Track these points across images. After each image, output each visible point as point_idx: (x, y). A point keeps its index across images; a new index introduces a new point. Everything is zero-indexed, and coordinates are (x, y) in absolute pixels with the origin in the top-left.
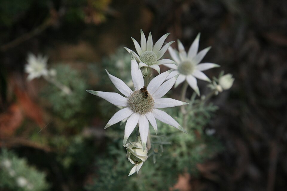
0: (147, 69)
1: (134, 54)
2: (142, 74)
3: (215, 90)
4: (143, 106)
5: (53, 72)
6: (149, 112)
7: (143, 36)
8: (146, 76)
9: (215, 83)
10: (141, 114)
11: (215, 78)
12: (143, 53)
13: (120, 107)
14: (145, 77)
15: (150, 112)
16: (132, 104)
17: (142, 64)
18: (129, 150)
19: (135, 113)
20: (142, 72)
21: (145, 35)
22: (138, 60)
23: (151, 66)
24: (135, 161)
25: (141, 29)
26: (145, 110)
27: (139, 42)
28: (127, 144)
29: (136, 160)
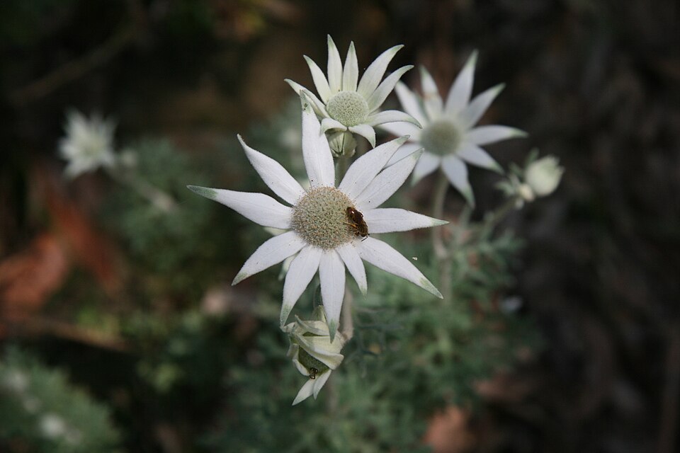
0: (342, 135)
1: (310, 97)
2: (331, 148)
3: (517, 196)
4: (332, 228)
5: (129, 158)
6: (345, 244)
7: (333, 52)
8: (340, 153)
9: (515, 180)
10: (326, 248)
11: (515, 168)
12: (334, 96)
13: (272, 231)
14: (337, 155)
15: (349, 243)
16: (302, 222)
17: (330, 123)
18: (293, 338)
19: (311, 246)
20: (331, 142)
21: (338, 50)
22: (321, 112)
23: (353, 129)
24: (311, 369)
25: (329, 35)
26: (335, 238)
27: (324, 68)
28: (291, 325)
29: (312, 365)
